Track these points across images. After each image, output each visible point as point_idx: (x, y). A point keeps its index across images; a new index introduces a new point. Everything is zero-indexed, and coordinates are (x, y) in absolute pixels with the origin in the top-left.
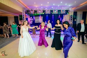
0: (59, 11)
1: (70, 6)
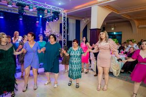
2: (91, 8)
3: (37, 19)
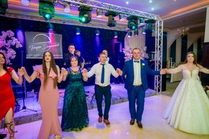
0: (134, 19)
1: (153, 9)
2: (206, 9)
3: (116, 33)
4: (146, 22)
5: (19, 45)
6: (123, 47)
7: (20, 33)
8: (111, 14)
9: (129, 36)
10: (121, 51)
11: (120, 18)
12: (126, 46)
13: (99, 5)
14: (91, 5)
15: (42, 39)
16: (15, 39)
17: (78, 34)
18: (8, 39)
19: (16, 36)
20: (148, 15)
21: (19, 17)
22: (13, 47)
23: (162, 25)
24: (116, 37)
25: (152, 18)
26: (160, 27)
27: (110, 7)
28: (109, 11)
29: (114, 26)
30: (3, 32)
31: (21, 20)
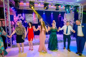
1: (78, 1)
3: (60, 13)
4: (74, 7)
5: (23, 19)
6: (63, 18)
7: (23, 15)
8: (57, 5)
9: (66, 14)
10: (62, 20)
11: (61, 6)
12: (64, 18)
13: (52, 2)
14: (49, 2)
15: (31, 16)
16: (22, 17)
17: (44, 14)
18: (20, 17)
19: (22, 16)
20: (75, 4)
21: (23, 9)
22: (21, 20)
23: (83, 8)
24: (60, 14)
25: (77, 5)
26: (82, 9)
27: (57, 2)
28: (56, 4)
29: (59, 10)
30: (18, 15)
31: (24, 10)
